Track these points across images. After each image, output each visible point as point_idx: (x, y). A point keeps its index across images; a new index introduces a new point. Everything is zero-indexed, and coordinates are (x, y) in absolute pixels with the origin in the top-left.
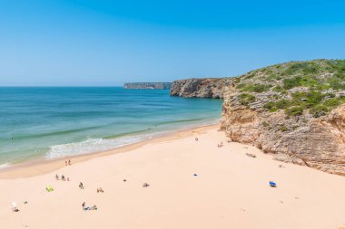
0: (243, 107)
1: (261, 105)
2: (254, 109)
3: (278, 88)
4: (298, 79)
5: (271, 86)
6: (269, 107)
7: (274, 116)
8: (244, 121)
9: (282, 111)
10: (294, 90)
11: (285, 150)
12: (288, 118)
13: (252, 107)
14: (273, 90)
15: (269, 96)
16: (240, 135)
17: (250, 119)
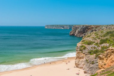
0: (80, 52)
1: (87, 51)
2: (84, 53)
3: (97, 44)
4: (107, 39)
5: (94, 42)
6: (90, 53)
7: (91, 57)
8: (80, 58)
9: (95, 55)
10: (103, 45)
11: (90, 72)
12: (96, 58)
13: (84, 52)
14: (94, 45)
15: (92, 47)
16: (79, 65)
17: (83, 58)
